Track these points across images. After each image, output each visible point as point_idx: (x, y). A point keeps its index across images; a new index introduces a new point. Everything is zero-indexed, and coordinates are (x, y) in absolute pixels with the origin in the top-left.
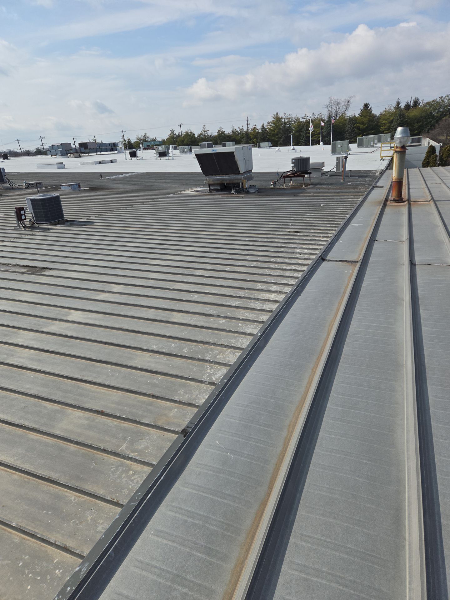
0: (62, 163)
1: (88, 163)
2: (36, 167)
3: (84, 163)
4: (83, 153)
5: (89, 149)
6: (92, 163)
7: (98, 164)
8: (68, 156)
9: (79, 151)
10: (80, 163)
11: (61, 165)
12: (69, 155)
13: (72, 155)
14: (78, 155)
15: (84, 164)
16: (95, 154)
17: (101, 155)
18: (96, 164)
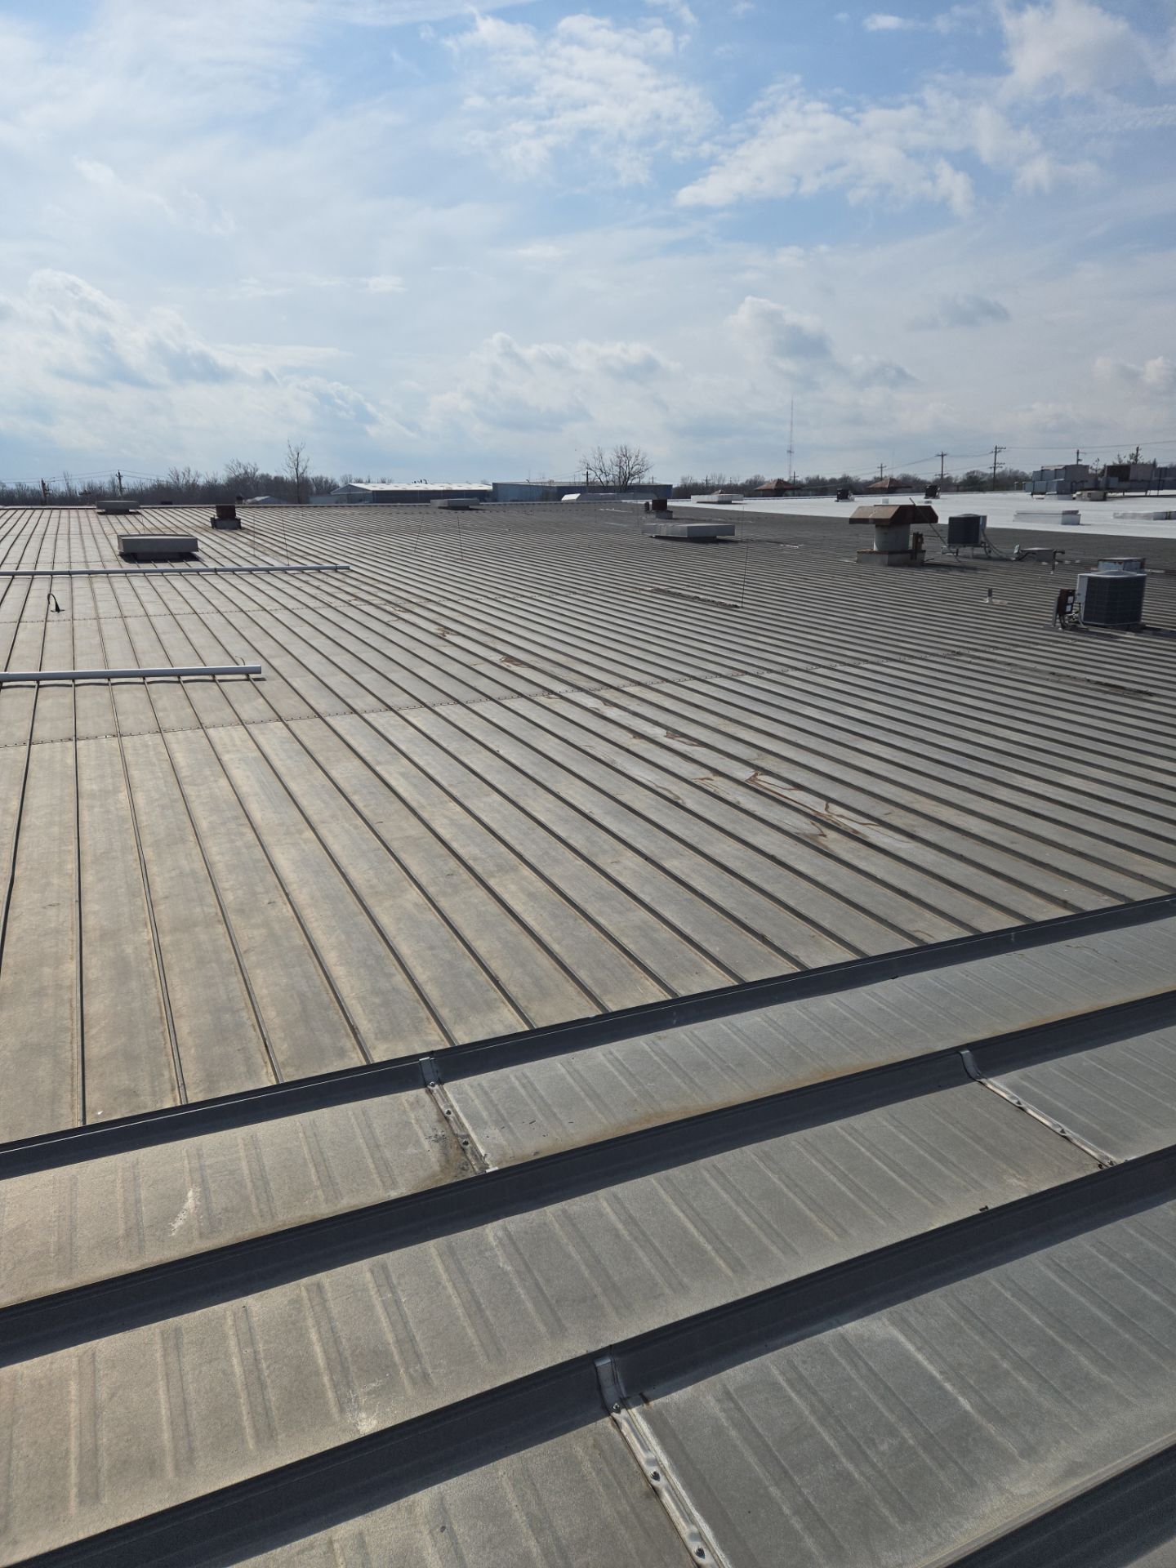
0: (1075, 513)
1: (1134, 516)
2: (1013, 518)
3: (1124, 514)
4: (1112, 490)
5: (1132, 481)
6: (1147, 517)
7: (1162, 519)
8: (1074, 496)
9: (1102, 485)
10: (1115, 514)
11: (1072, 517)
12: (1078, 493)
13: (1085, 493)
14: (1100, 494)
15: (1123, 516)
16: (1143, 494)
17: (1158, 496)
18: (1156, 519)
